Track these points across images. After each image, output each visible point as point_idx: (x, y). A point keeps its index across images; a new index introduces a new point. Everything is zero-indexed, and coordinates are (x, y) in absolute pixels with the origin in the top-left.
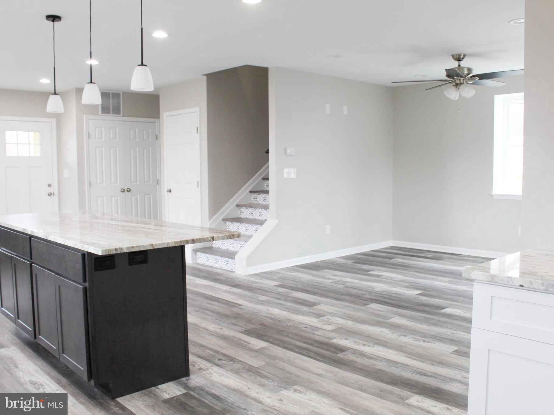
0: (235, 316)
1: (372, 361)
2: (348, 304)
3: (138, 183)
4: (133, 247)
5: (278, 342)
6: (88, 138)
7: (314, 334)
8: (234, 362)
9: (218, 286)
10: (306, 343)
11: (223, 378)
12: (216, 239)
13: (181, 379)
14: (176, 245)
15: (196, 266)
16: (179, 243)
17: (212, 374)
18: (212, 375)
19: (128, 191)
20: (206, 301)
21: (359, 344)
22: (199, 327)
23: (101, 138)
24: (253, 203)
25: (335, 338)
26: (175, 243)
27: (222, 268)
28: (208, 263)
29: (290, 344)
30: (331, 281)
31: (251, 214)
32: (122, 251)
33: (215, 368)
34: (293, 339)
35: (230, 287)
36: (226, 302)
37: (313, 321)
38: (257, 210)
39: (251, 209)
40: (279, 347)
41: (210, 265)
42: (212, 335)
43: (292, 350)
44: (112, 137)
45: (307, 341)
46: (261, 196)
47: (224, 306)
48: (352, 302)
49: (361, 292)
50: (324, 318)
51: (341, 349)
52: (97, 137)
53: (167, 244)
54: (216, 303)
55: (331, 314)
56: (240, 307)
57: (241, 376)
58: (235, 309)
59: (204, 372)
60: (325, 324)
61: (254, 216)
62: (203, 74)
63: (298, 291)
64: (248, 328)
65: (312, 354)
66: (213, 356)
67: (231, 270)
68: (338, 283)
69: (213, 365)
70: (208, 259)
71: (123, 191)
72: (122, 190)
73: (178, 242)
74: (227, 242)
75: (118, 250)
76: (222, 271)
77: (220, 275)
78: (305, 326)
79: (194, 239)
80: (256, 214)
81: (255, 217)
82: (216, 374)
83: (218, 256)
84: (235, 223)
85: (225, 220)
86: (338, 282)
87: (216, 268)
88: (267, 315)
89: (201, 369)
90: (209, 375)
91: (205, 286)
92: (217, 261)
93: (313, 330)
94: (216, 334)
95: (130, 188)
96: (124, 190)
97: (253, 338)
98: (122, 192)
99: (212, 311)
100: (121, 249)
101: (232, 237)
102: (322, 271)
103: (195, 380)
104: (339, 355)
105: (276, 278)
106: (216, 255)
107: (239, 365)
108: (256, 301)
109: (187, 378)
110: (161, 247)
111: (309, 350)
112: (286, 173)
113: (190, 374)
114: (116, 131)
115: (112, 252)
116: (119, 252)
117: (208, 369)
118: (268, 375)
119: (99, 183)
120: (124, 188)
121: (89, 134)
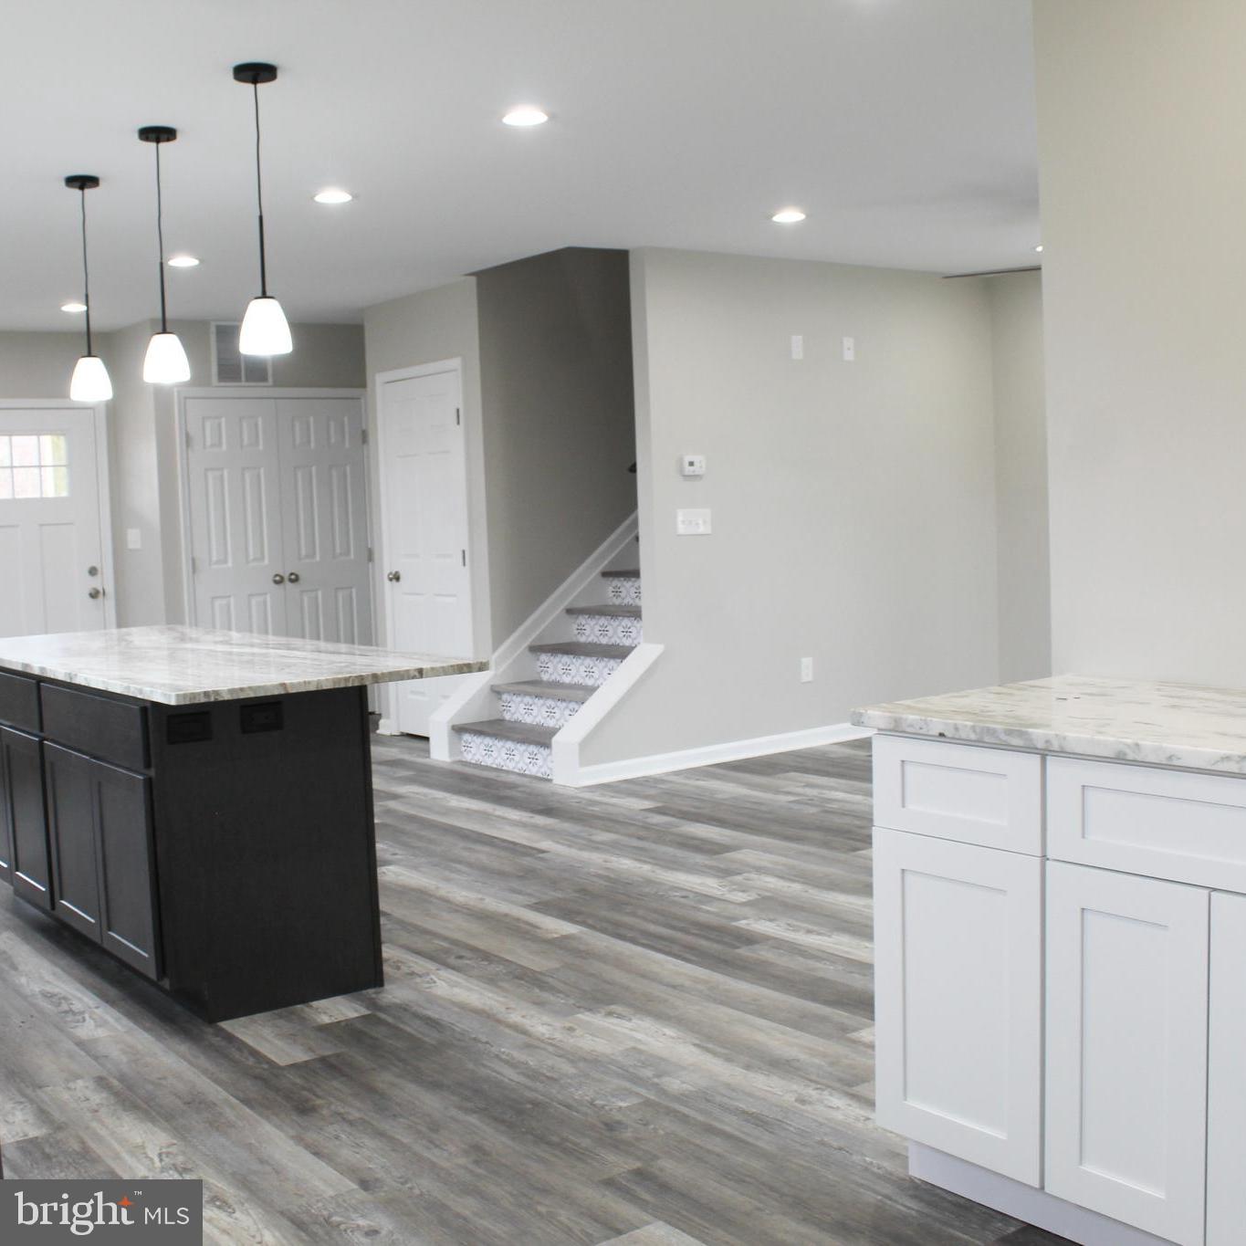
0: (521, 874)
1: (811, 963)
2: (812, 849)
3: (318, 558)
5: (605, 925)
6: (184, 447)
7: (699, 910)
8: (491, 962)
9: (501, 811)
10: (673, 928)
11: (456, 990)
13: (364, 992)
15: (459, 768)
16: (343, 682)
17: (435, 982)
18: (433, 985)
19: (291, 581)
20: (462, 844)
21: (796, 929)
22: (431, 896)
23: (220, 444)
24: (611, 604)
25: (745, 918)
26: (334, 681)
27: (522, 772)
28: (488, 762)
29: (631, 928)
30: (791, 798)
31: (604, 631)
33: (445, 973)
34: (645, 919)
35: (531, 815)
36: (511, 846)
37: (710, 885)
38: (617, 623)
39: (603, 621)
40: (603, 936)
41: (494, 766)
42: (457, 911)
43: (633, 941)
44: (246, 441)
45: (675, 923)
46: (630, 583)
47: (503, 854)
48: (826, 845)
49: (857, 822)
50: (739, 878)
51: (750, 939)
52: (208, 443)
53: (316, 683)
54: (487, 849)
55: (760, 870)
56: (541, 855)
57: (500, 987)
58: (527, 861)
59: (418, 980)
60: (734, 890)
61: (610, 638)
62: (468, 272)
63: (698, 821)
64: (545, 898)
65: (676, 949)
66: (447, 951)
67: (545, 777)
68: (810, 802)
69: (439, 966)
70: (488, 750)
71: (279, 581)
72: (278, 578)
73: (340, 679)
74: (539, 705)
76: (519, 778)
77: (513, 786)
78: (684, 894)
80: (614, 632)
81: (613, 641)
82: (443, 983)
83: (513, 740)
84: (560, 656)
85: (536, 649)
86: (810, 800)
87: (508, 772)
88: (600, 872)
89: (412, 974)
90: (427, 985)
91: (468, 813)
92: (510, 754)
93: (701, 902)
94: (465, 911)
95: (297, 573)
96: (282, 578)
97: (549, 917)
98: (276, 582)
99: (470, 865)
100: (216, 693)
102: (781, 775)
103: (393, 993)
104: (738, 951)
105: (652, 792)
106: (508, 738)
107: (500, 968)
108: (584, 842)
109: (378, 989)
110: (303, 690)
111: (672, 941)
112: (683, 522)
113: (386, 983)
114: (256, 425)
116: (212, 699)
117: (428, 974)
118: (561, 986)
119: (218, 562)
120: (282, 574)
121: (187, 435)
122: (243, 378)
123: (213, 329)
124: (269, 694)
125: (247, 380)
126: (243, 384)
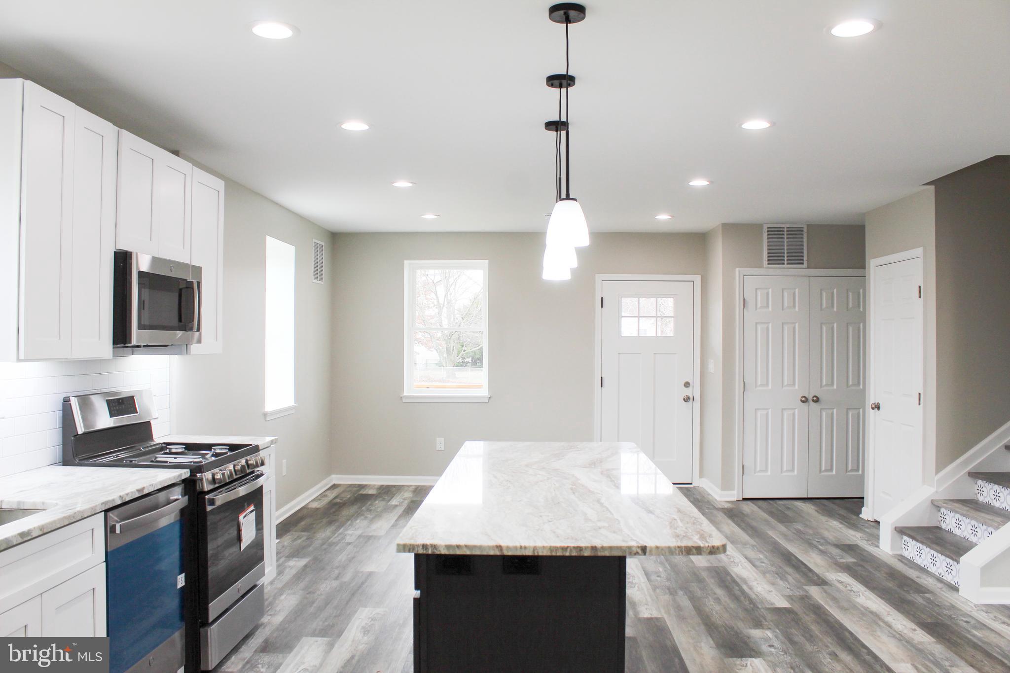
3: (835, 386)
4: (458, 547)
6: (742, 307)
12: (651, 551)
14: (554, 554)
15: (893, 561)
16: (561, 550)
19: (813, 401)
23: (767, 306)
26: (551, 549)
27: (940, 577)
28: (919, 561)
32: (435, 551)
41: (922, 565)
44: (786, 305)
52: (759, 305)
53: (532, 550)
67: (955, 586)
70: (919, 552)
71: (805, 400)
73: (557, 548)
74: (966, 523)
75: (429, 547)
77: (923, 591)
79: (596, 547)
83: (935, 550)
84: (993, 484)
85: (974, 475)
87: (929, 574)
92: (933, 559)
95: (818, 396)
96: (807, 399)
98: (803, 401)
100: (434, 547)
101: (694, 550)
106: (931, 548)
110: (519, 553)
114: (794, 294)
115: (416, 549)
116: (430, 552)
119: (762, 385)
120: (807, 397)
121: (744, 300)
122: (786, 263)
123: (765, 230)
124: (485, 553)
125: (788, 264)
126: (785, 266)
